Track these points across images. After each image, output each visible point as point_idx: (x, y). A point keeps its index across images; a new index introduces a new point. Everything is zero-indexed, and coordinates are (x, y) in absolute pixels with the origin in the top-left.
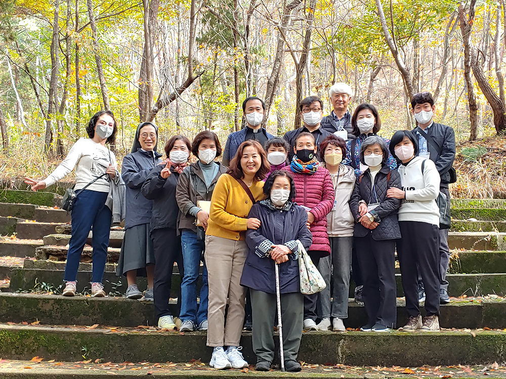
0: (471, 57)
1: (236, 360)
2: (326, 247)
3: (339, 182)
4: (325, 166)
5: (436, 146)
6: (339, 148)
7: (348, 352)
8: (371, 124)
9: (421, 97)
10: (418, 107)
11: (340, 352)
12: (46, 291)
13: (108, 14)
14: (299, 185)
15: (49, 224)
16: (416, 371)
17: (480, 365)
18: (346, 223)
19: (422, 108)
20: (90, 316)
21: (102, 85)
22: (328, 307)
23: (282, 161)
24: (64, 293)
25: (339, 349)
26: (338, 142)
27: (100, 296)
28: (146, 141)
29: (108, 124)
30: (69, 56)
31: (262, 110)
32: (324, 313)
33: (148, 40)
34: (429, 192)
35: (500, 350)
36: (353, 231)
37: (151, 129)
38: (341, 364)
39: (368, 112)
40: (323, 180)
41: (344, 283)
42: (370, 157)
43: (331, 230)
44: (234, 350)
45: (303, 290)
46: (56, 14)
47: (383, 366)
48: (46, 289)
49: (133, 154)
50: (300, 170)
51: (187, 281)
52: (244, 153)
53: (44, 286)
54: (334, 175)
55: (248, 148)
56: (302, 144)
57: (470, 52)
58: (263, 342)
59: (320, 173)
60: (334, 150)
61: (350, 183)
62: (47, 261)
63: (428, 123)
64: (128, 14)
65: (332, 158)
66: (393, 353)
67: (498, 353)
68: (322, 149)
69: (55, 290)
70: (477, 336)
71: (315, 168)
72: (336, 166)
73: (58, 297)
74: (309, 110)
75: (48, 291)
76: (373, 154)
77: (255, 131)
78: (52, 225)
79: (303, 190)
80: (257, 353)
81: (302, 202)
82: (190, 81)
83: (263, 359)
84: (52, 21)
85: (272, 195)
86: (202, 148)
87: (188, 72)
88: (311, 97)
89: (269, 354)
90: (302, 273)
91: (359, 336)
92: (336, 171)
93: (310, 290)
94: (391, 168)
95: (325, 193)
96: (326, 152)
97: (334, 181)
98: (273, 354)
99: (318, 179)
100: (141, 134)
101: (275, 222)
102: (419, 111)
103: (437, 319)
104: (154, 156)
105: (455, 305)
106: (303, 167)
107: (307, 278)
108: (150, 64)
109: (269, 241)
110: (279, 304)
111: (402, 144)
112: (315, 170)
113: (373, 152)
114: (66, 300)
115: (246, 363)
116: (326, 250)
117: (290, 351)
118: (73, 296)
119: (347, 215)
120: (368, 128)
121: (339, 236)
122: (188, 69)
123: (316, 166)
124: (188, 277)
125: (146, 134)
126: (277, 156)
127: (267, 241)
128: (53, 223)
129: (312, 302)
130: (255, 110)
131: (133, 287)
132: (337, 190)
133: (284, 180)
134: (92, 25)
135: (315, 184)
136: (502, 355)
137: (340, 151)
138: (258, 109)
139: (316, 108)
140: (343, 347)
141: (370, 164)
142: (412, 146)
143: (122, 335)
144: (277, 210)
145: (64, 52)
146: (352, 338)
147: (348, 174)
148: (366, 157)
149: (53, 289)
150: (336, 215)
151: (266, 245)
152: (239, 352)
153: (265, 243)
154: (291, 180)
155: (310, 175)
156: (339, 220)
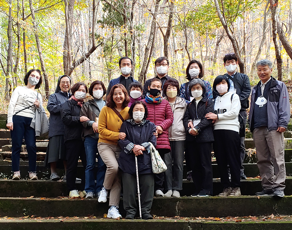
0: (276, 28)
1: (115, 214)
2: (168, 146)
3: (175, 108)
4: (168, 99)
5: (239, 85)
6: (175, 87)
7: (182, 209)
8: (197, 72)
9: (230, 55)
10: (228, 62)
11: (177, 209)
12: (3, 178)
13: (43, 8)
14: (151, 110)
15: (6, 139)
16: (222, 219)
17: (263, 216)
18: (180, 132)
19: (231, 63)
20: (29, 192)
21: (40, 53)
22: (171, 183)
23: (138, 96)
24: (13, 178)
25: (177, 207)
26: (174, 83)
27: (35, 179)
28: (64, 86)
29: (36, 77)
30: (20, 35)
31: (131, 66)
32: (168, 187)
33: (68, 24)
34: (232, 113)
35: (275, 207)
36: (184, 137)
37: (67, 79)
38: (178, 216)
39: (196, 65)
40: (165, 107)
41: (179, 169)
42: (195, 92)
43: (171, 137)
44: (113, 208)
45: (154, 171)
46: (10, 8)
47: (203, 217)
48: (3, 177)
49: (56, 94)
50: (152, 101)
51: (89, 168)
52: (114, 92)
53: (2, 175)
54: (173, 104)
55: (116, 89)
56: (154, 86)
57: (276, 25)
58: (129, 203)
59: (163, 103)
60: (172, 89)
61: (183, 108)
62: (4, 160)
63: (233, 72)
64: (56, 7)
65: (171, 93)
66: (209, 209)
67: (274, 208)
68: (165, 88)
69: (9, 177)
70: (260, 198)
71: (161, 100)
72: (174, 98)
73: (10, 180)
74: (160, 65)
75: (4, 178)
76: (196, 90)
77: (126, 78)
78: (8, 140)
79: (153, 113)
80: (126, 210)
81: (153, 120)
82: (94, 49)
83: (130, 213)
84: (8, 13)
85: (133, 115)
86: (95, 90)
87: (92, 43)
88: (162, 57)
89: (133, 210)
90: (153, 161)
91: (188, 199)
92: (174, 101)
93: (158, 171)
94: (209, 98)
95: (167, 115)
96: (167, 90)
97: (173, 107)
98: (136, 210)
99: (162, 107)
100: (61, 82)
101: (136, 133)
102: (229, 64)
103: (239, 189)
104: (68, 96)
105: (250, 181)
106: (153, 99)
107: (156, 164)
108: (69, 39)
109: (132, 143)
110: (138, 180)
111: (221, 83)
112: (161, 101)
113: (196, 89)
114: (14, 182)
115: (121, 215)
116: (168, 148)
117: (146, 208)
118: (19, 179)
119: (181, 127)
120: (196, 74)
121: (176, 140)
122: (92, 41)
123: (161, 99)
124: (90, 166)
125: (64, 82)
126: (135, 93)
127: (131, 144)
128: (8, 139)
129: (161, 180)
130: (127, 65)
131: (54, 174)
132: (174, 113)
133: (140, 106)
134: (32, 15)
135: (161, 109)
136: (276, 210)
137: (176, 89)
138: (128, 65)
139: (164, 64)
140: (179, 206)
141: (195, 96)
142: (227, 85)
143: (47, 201)
144: (137, 125)
145: (16, 33)
146: (184, 200)
147: (181, 102)
148: (192, 92)
149: (7, 177)
150: (173, 127)
151: (130, 146)
152: (116, 210)
153: (129, 145)
154: (145, 106)
155: (158, 104)
156: (176, 130)
